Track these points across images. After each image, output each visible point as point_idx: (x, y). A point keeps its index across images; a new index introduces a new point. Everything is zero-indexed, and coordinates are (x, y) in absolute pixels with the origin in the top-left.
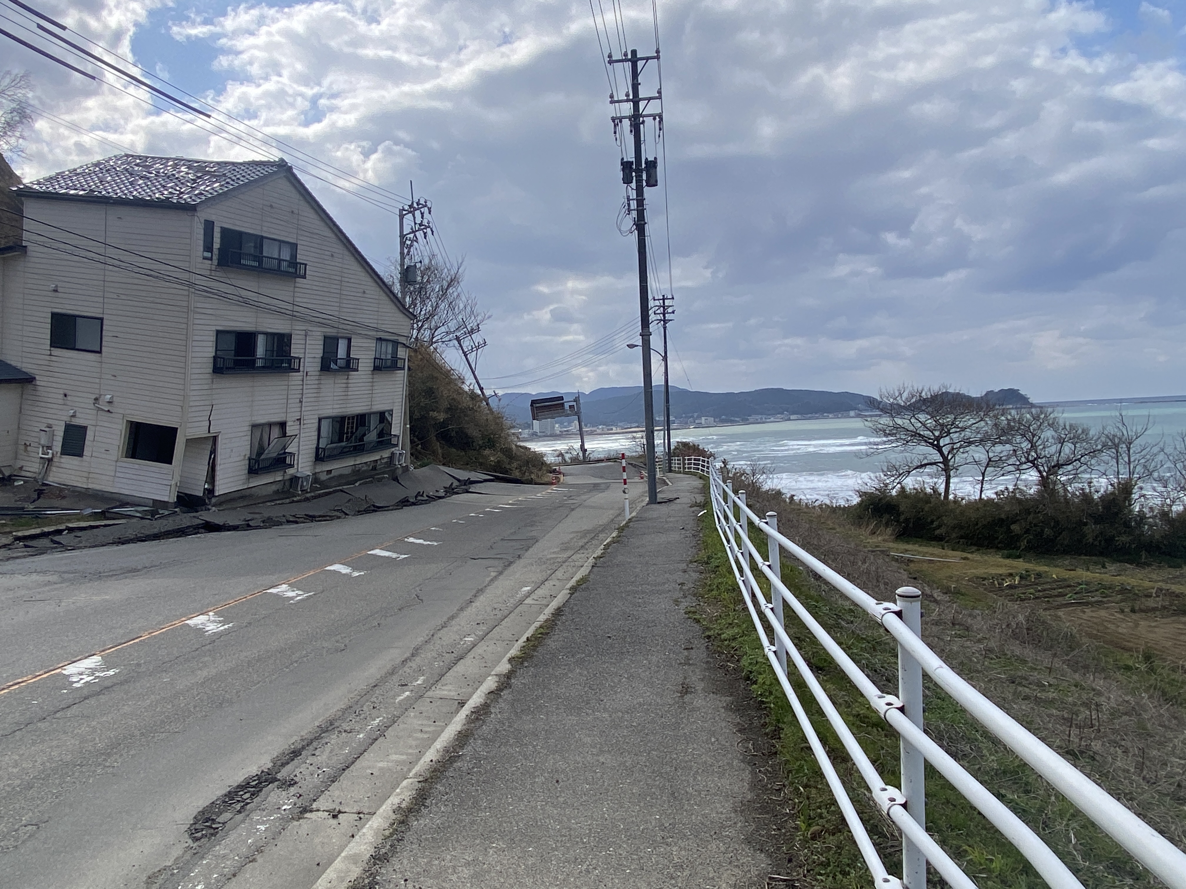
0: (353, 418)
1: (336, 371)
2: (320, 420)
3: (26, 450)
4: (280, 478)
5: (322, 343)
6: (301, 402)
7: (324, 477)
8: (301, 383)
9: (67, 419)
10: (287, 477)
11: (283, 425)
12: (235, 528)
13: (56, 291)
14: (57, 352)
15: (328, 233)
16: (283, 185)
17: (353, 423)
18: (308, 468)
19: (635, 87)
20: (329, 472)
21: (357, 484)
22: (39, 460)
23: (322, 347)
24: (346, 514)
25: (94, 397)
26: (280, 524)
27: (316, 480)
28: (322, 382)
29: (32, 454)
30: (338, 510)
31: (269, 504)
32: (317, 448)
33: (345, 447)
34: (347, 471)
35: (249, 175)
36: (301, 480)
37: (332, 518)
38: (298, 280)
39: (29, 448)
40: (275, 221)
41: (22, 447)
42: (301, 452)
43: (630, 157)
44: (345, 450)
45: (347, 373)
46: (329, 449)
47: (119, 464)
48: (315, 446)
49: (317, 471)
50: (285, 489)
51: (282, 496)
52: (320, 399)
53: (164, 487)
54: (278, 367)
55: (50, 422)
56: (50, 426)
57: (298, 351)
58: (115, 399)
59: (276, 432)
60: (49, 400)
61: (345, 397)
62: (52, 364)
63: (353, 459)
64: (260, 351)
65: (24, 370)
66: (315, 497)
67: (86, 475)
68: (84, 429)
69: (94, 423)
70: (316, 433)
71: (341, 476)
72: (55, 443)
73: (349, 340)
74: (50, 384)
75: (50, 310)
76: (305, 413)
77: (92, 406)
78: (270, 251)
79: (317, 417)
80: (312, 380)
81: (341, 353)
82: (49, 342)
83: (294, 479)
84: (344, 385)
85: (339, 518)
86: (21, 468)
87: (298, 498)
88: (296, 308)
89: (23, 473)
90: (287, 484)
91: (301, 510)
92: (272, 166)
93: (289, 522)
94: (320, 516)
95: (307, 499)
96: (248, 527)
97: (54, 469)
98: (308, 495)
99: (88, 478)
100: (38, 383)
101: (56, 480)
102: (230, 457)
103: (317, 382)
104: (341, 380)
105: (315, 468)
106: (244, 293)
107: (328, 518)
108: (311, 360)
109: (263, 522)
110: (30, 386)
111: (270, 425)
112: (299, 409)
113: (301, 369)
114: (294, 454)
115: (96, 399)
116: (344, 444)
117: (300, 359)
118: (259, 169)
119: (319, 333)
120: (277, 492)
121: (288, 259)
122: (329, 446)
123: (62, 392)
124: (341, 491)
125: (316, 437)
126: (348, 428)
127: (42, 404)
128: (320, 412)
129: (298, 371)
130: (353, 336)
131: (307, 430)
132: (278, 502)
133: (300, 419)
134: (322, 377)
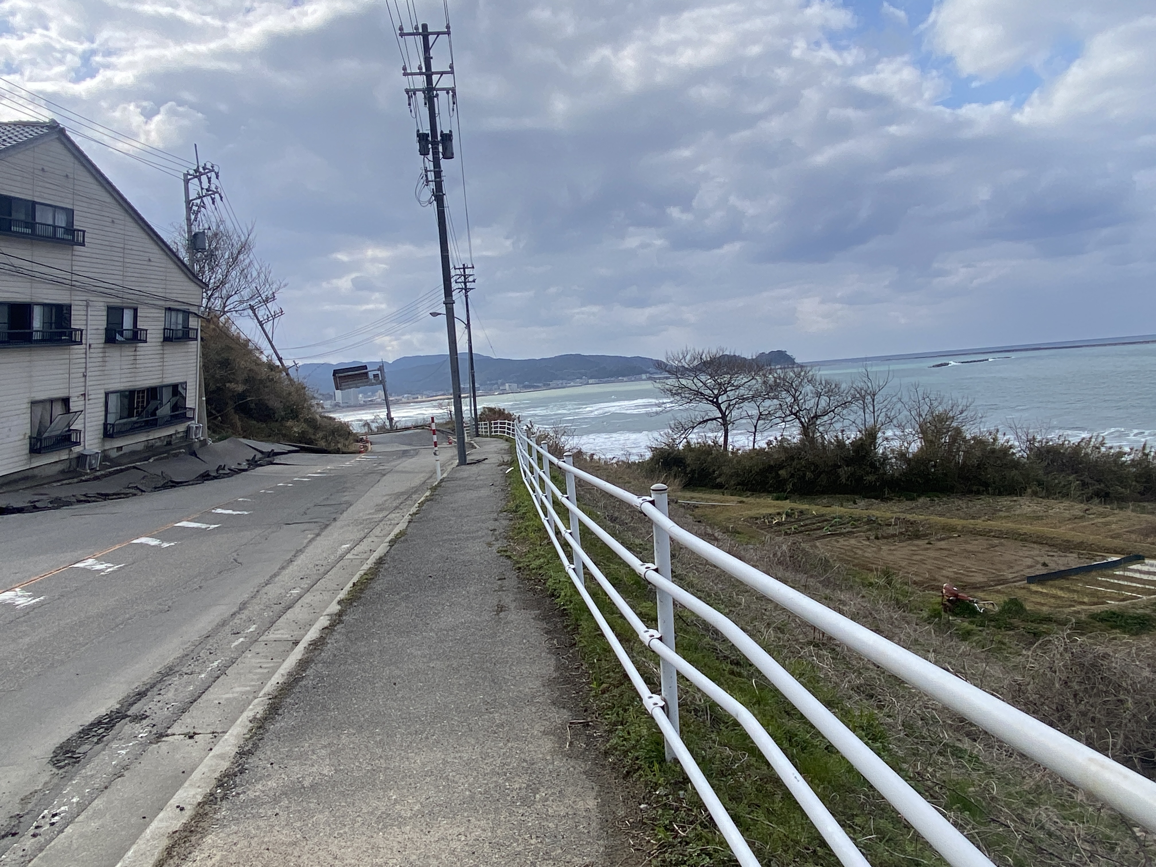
0: (143, 391)
1: (122, 342)
2: (107, 394)
4: (66, 457)
5: (105, 313)
6: (85, 376)
7: (114, 454)
8: (84, 356)
10: (75, 456)
11: (66, 401)
12: (20, 510)
15: (108, 199)
16: (57, 147)
17: (143, 397)
18: (97, 445)
19: (428, 60)
20: (120, 448)
21: (151, 461)
23: (105, 318)
24: (143, 491)
26: (68, 504)
27: (105, 457)
28: (107, 355)
30: (132, 488)
31: (55, 484)
32: (105, 425)
33: (136, 423)
34: (140, 447)
35: (16, 136)
36: (88, 458)
37: (126, 496)
38: (76, 247)
40: (47, 185)
42: (87, 429)
43: (426, 129)
44: (136, 425)
45: (134, 345)
46: (118, 424)
48: (103, 422)
49: (107, 448)
50: (72, 469)
51: (69, 475)
52: (106, 372)
54: (57, 340)
57: (78, 322)
59: (58, 409)
61: (133, 370)
63: (146, 434)
64: (37, 324)
66: (105, 476)
70: (103, 409)
71: (133, 453)
73: (135, 310)
76: (90, 388)
78: (43, 217)
79: (103, 391)
80: (96, 353)
81: (127, 323)
83: (81, 458)
84: (133, 358)
85: (135, 495)
87: (86, 477)
88: (75, 277)
90: (74, 463)
91: (92, 488)
92: (42, 127)
93: (79, 501)
94: (114, 494)
95: (97, 478)
96: (35, 508)
98: (98, 474)
103: (101, 355)
104: (128, 351)
105: (103, 445)
106: (17, 262)
107: (122, 496)
108: (94, 332)
109: (51, 502)
111: (52, 401)
112: (83, 384)
113: (84, 341)
114: (80, 432)
116: (134, 419)
117: (82, 331)
118: (27, 130)
119: (102, 304)
120: (63, 472)
121: (64, 225)
122: (117, 422)
124: (134, 467)
125: (103, 413)
126: (138, 402)
128: (106, 386)
129: (80, 343)
130: (139, 306)
131: (92, 406)
132: (64, 482)
133: (84, 395)
134: (107, 350)
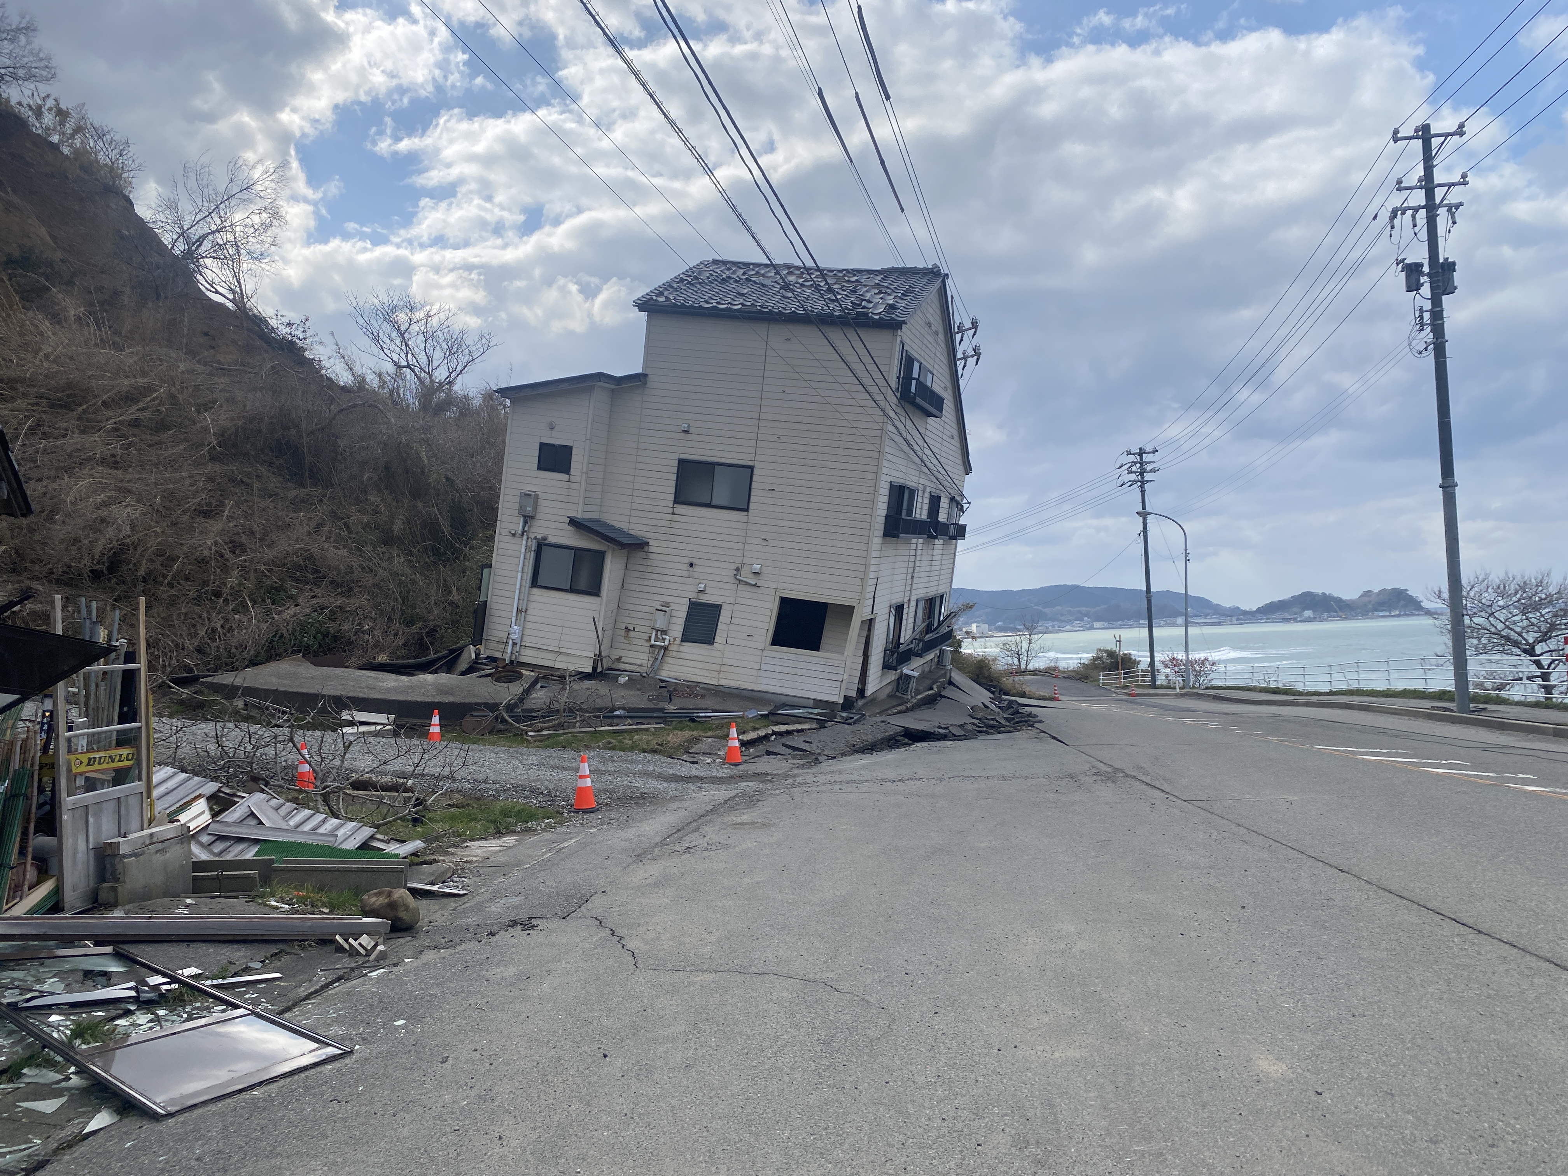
0: (929, 601)
2: (917, 602)
3: (627, 637)
5: (928, 501)
6: (912, 578)
9: (693, 596)
10: (897, 676)
11: (901, 608)
13: (686, 432)
14: (681, 509)
17: (930, 608)
19: (1429, 169)
22: (647, 649)
23: (927, 507)
25: (735, 566)
29: (635, 641)
39: (632, 634)
41: (622, 633)
45: (934, 542)
47: (766, 653)
51: (897, 701)
52: (920, 575)
53: (831, 683)
54: (928, 533)
55: (667, 599)
56: (667, 604)
57: (918, 511)
58: (764, 570)
60: (667, 571)
61: (929, 573)
62: (674, 525)
64: (904, 510)
65: (631, 532)
67: (717, 667)
68: (717, 608)
69: (732, 600)
70: (914, 620)
72: (672, 627)
73: (939, 499)
74: (670, 551)
75: (676, 456)
76: (912, 593)
77: (732, 580)
79: (917, 597)
80: (919, 550)
82: (672, 497)
83: (903, 680)
86: (619, 660)
89: (622, 666)
97: (670, 660)
99: (719, 672)
100: (651, 549)
101: (672, 674)
102: (877, 646)
103: (939, 551)
110: (641, 554)
111: (897, 607)
112: (910, 588)
115: (738, 570)
119: (929, 489)
123: (688, 560)
124: (941, 696)
125: (913, 625)
126: (926, 614)
127: (654, 576)
128: (918, 592)
130: (942, 494)
131: (910, 615)
132: (898, 709)
134: (923, 547)
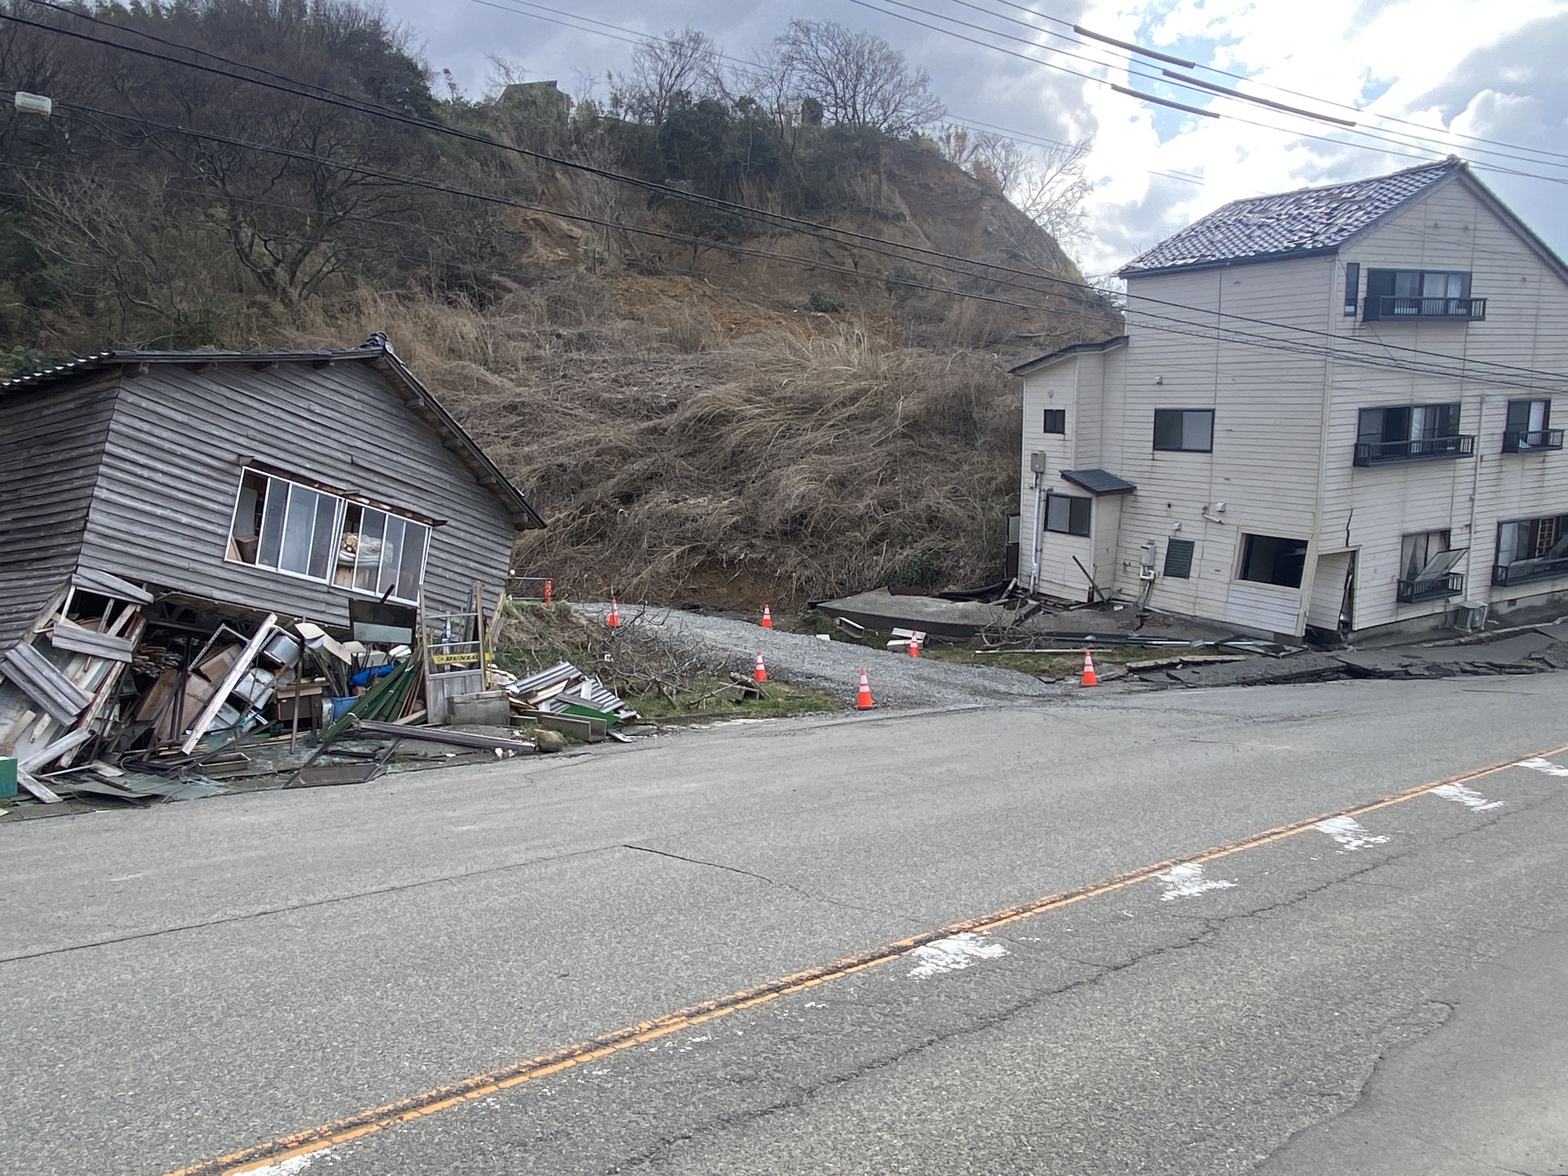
0: (1551, 520)
1: (1527, 451)
2: (1500, 525)
3: (1125, 571)
4: (1440, 610)
5: (1505, 411)
6: (1472, 500)
7: (1504, 609)
8: (1472, 472)
9: (1171, 533)
10: (1451, 608)
11: (1445, 534)
12: (1389, 675)
13: (1159, 383)
14: (1160, 455)
15: (1517, 247)
16: (1453, 193)
17: (1550, 529)
18: (1482, 596)
20: (1512, 602)
21: (1558, 622)
22: (1139, 582)
23: (1504, 417)
24: (1553, 667)
25: (1203, 506)
26: (1450, 673)
27: (1492, 614)
28: (1504, 469)
29: (1131, 575)
30: (1537, 659)
31: (1426, 645)
32: (1495, 568)
33: (1537, 566)
34: (1540, 602)
35: (1405, 189)
36: (1471, 613)
37: (1531, 671)
38: (1473, 324)
39: (1128, 569)
40: (1442, 246)
41: (1122, 567)
42: (1471, 573)
44: (1536, 570)
45: (1543, 454)
46: (1513, 568)
47: (1232, 587)
48: (1492, 563)
49: (1495, 600)
50: (1447, 625)
51: (1443, 635)
52: (1502, 494)
53: (1288, 617)
54: (1440, 452)
55: (1152, 537)
56: (1151, 543)
57: (1468, 426)
58: (1228, 508)
59: (1435, 545)
60: (1151, 512)
61: (1538, 490)
62: (1155, 470)
63: (1550, 583)
64: (1416, 431)
65: (1124, 479)
66: (1491, 639)
67: (1193, 600)
68: (1191, 545)
69: (1201, 537)
70: (1494, 545)
71: (1531, 609)
72: (1157, 562)
73: (1547, 404)
74: (1153, 494)
75: (1153, 407)
76: (1478, 516)
77: (1200, 518)
78: (1433, 289)
79: (1495, 521)
80: (1488, 469)
81: (1535, 423)
82: (1151, 444)
83: (1461, 613)
84: (1539, 472)
85: (1541, 671)
86: (1120, 591)
87: (1467, 639)
88: (1469, 365)
89: (1122, 597)
90: (1450, 619)
91: (1480, 655)
92: (1437, 169)
93: (1464, 672)
94: (1511, 667)
95: (1480, 642)
96: (1406, 674)
97: (1156, 592)
98: (1482, 635)
99: (1195, 603)
100: (1139, 493)
101: (1159, 605)
102: (1373, 579)
103: (1496, 470)
104: (1532, 463)
105: (1490, 596)
106: (1397, 354)
107: (1525, 670)
108: (1488, 438)
109: (1428, 669)
110: (1132, 498)
111: (1428, 534)
112: (1469, 511)
113: (1475, 452)
114: (1462, 576)
115: (1205, 509)
116: (1535, 560)
117: (1473, 438)
118: (1418, 178)
119: (1501, 398)
120: (1435, 629)
121: (1457, 296)
122: (1513, 564)
123: (1166, 502)
124: (1535, 631)
125: (1493, 551)
126: (1542, 537)
127: (1142, 517)
128: (1501, 514)
129: (1470, 455)
130: (1553, 396)
131: (1479, 541)
132: (1438, 643)
133: (1469, 526)
134: (1504, 462)
